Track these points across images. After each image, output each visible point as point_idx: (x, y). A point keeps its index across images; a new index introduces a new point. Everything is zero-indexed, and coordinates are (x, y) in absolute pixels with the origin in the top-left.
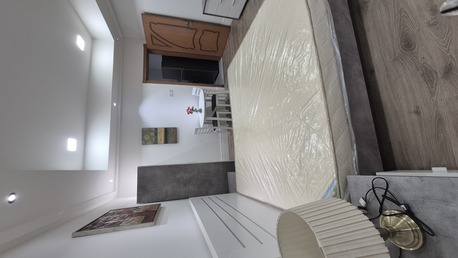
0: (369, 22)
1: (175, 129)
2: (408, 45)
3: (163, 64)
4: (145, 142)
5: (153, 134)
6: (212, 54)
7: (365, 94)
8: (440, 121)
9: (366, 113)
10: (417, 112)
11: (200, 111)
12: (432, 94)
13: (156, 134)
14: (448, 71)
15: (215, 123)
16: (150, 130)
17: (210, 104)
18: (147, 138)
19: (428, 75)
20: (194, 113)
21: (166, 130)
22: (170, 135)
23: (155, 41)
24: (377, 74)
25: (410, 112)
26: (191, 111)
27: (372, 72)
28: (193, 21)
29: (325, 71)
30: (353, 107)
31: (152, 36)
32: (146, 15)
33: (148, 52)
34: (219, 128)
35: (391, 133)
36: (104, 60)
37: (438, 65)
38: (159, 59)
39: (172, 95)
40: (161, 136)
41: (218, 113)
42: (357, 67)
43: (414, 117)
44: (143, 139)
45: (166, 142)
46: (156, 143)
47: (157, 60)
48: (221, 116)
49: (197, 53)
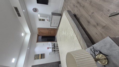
0: (81, 21)
1: (44, 54)
2: (89, 22)
3: (42, 38)
4: (35, 59)
5: (38, 56)
6: (53, 35)
7: (84, 32)
8: (101, 34)
9: (86, 36)
10: (97, 34)
11: (51, 48)
12: (97, 29)
13: (39, 56)
14: (97, 24)
15: (55, 51)
16: (37, 55)
17: (53, 46)
18: (36, 57)
19: (95, 26)
20: (49, 49)
21: (41, 54)
22: (43, 56)
23: (40, 33)
24: (86, 29)
25: (95, 34)
26: (48, 48)
27: (85, 29)
28: (48, 28)
29: (74, 28)
30: (82, 35)
31: (39, 32)
32: (38, 28)
33: (38, 36)
34: (56, 52)
35: (94, 40)
36: (28, 38)
37: (95, 24)
38: (41, 37)
39: (43, 45)
40: (40, 57)
41: (55, 48)
42: (81, 28)
43: (96, 35)
44: (35, 58)
45: (41, 58)
46: (38, 59)
47: (40, 37)
48: (56, 49)
49: (50, 35)
